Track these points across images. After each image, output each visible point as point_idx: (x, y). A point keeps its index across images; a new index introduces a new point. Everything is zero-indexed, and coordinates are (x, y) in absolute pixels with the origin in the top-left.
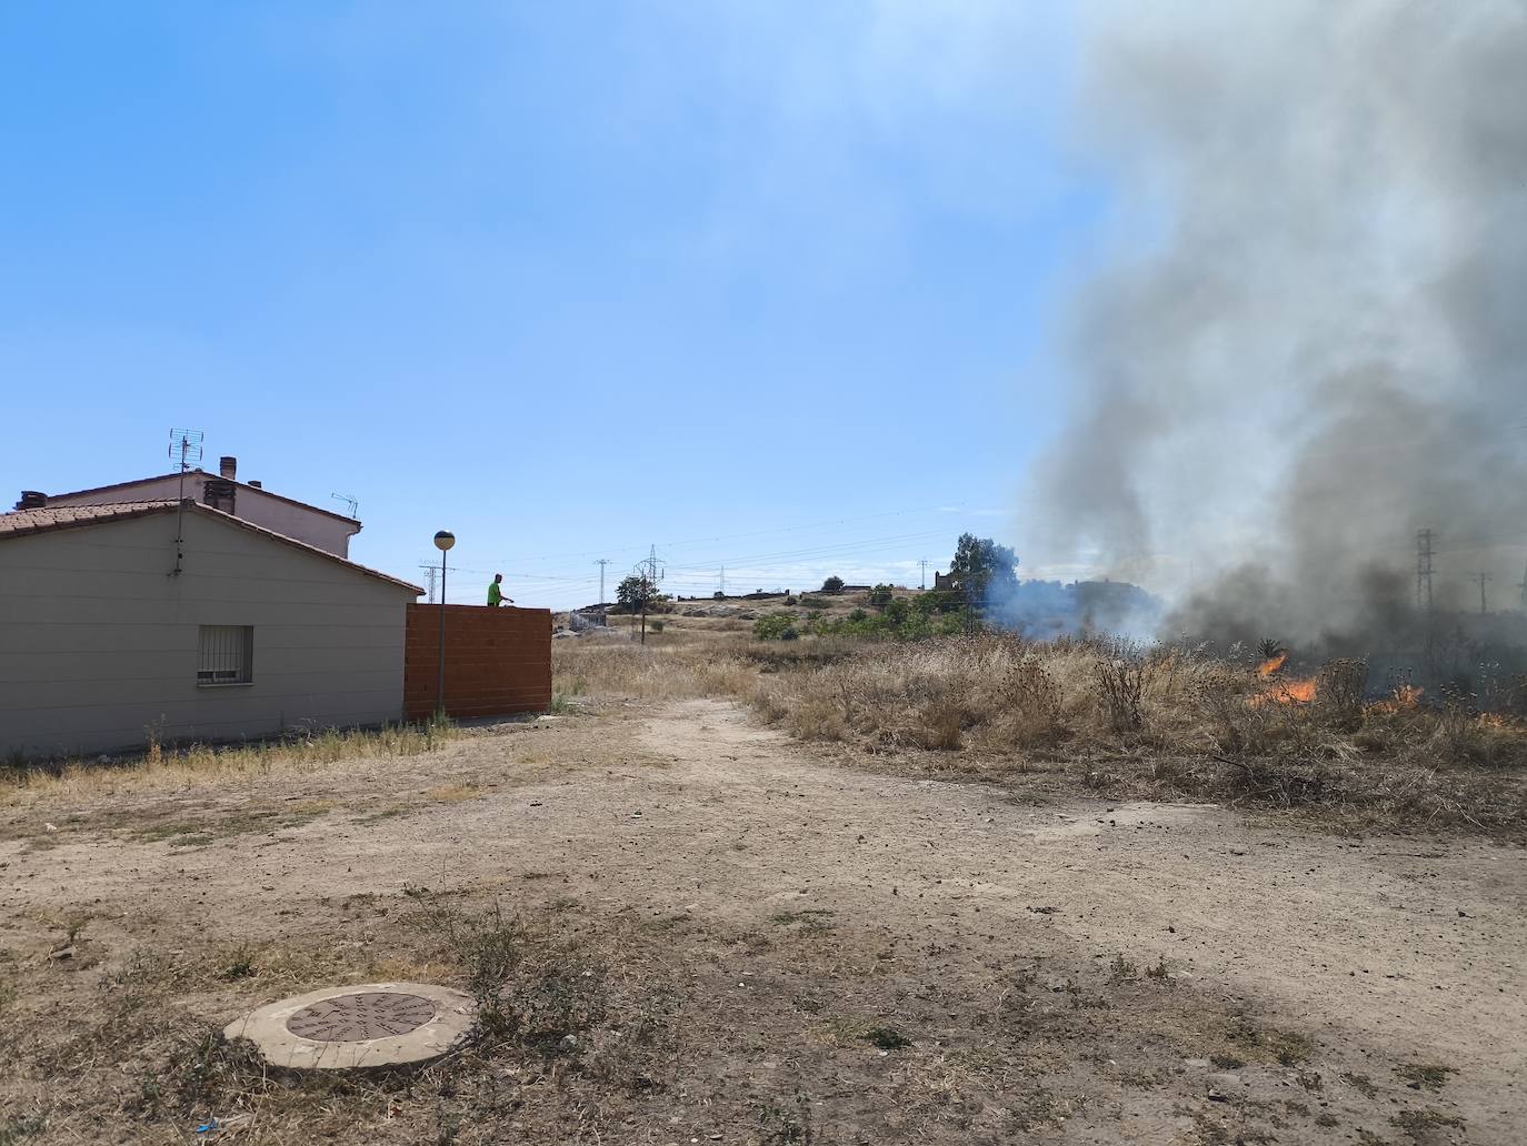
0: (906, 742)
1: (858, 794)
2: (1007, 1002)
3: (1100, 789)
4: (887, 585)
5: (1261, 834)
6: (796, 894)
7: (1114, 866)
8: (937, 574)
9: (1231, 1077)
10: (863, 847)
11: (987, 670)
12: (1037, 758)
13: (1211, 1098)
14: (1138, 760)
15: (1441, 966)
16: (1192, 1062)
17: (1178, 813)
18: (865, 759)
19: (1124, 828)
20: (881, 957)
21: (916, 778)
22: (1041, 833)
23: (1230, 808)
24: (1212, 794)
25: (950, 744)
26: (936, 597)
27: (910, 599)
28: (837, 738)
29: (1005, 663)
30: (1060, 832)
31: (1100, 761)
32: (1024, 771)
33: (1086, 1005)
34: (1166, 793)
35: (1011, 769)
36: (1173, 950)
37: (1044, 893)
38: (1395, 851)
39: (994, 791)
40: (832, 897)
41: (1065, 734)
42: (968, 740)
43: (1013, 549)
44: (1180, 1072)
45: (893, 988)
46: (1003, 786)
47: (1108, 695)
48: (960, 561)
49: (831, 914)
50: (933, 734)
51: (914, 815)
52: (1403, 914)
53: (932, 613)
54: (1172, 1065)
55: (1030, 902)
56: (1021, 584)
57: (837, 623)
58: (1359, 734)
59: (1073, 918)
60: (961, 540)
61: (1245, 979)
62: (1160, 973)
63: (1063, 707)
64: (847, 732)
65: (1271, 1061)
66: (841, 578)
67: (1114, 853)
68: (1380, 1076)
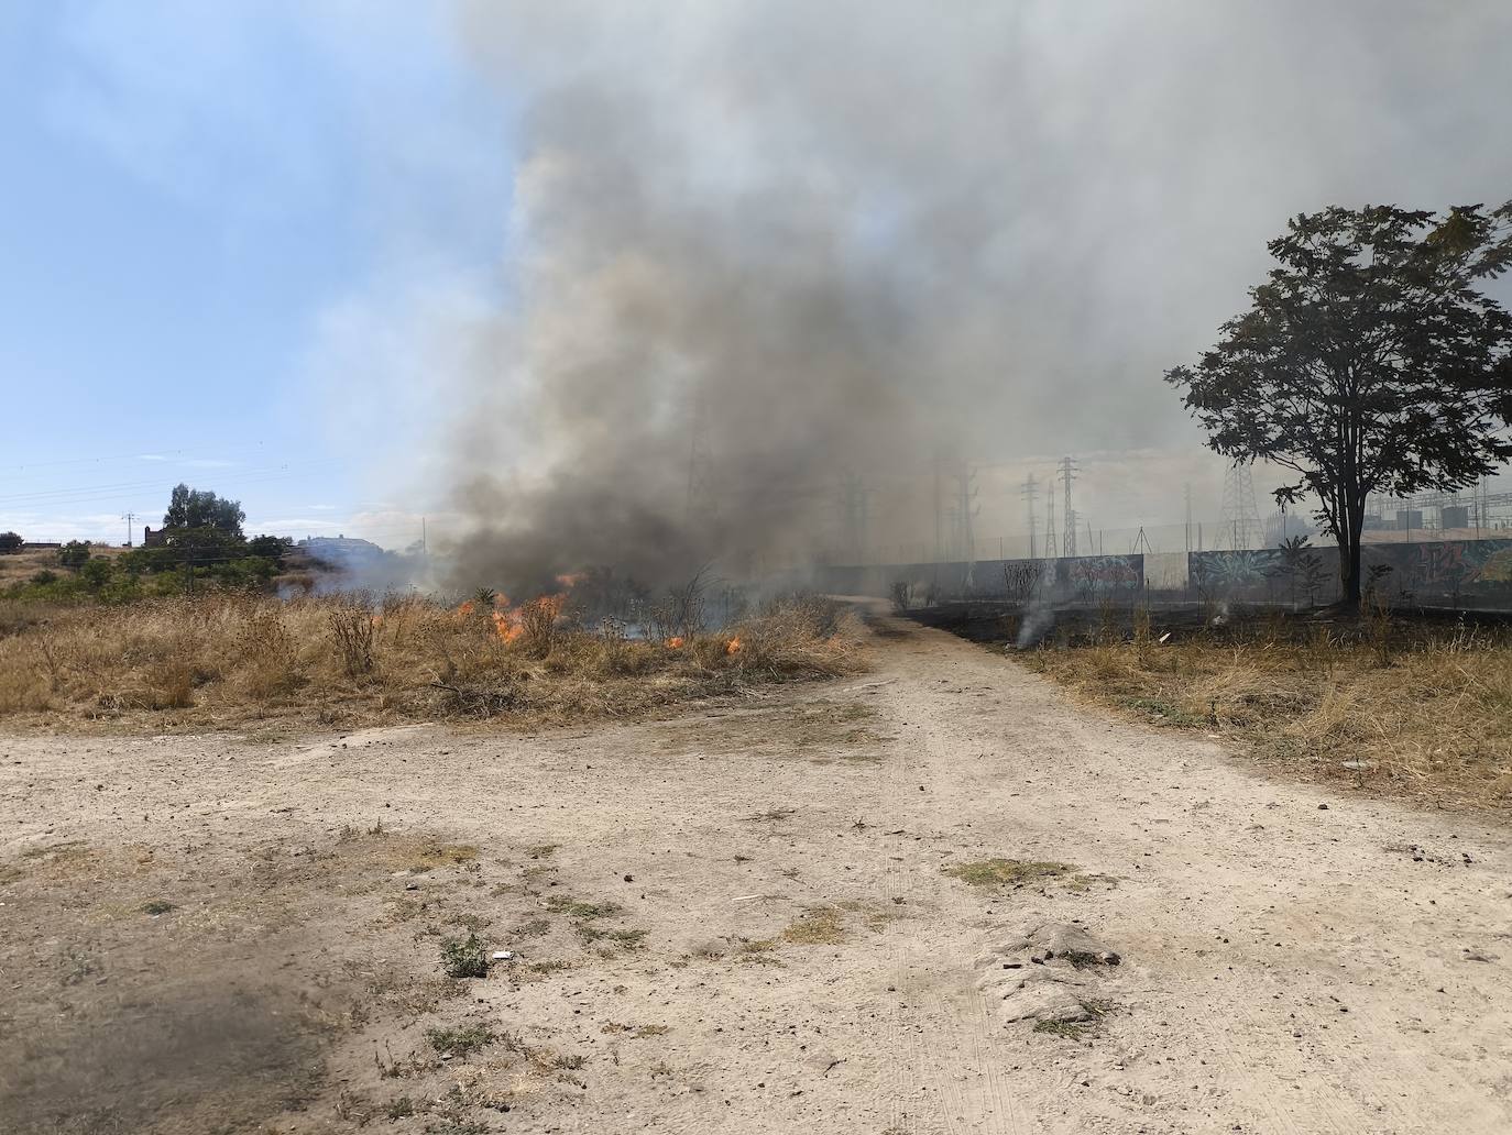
0: (133, 704)
1: (85, 755)
2: (258, 869)
3: (332, 722)
4: (82, 542)
5: (464, 739)
6: (43, 835)
7: (346, 774)
8: (147, 529)
9: (424, 877)
10: (104, 793)
11: (218, 628)
12: (274, 706)
13: (408, 889)
14: (369, 697)
15: (566, 796)
16: (397, 874)
17: (403, 731)
18: (85, 725)
19: (354, 748)
20: (141, 862)
21: (148, 736)
22: (280, 762)
23: (443, 724)
24: (430, 715)
25: (181, 702)
26: (147, 555)
27: (114, 557)
28: (44, 708)
29: (236, 619)
30: (298, 758)
31: (334, 702)
32: (261, 718)
33: (320, 858)
34: (392, 718)
35: (248, 718)
36: (387, 817)
37: (284, 800)
38: (558, 737)
39: (233, 737)
40: (82, 832)
41: (301, 682)
42: (200, 697)
43: (238, 504)
44: (388, 881)
45: (157, 880)
46: (241, 732)
47: (343, 643)
48: (174, 516)
49: (84, 843)
50: (161, 694)
51: (153, 764)
52: (552, 773)
53: (142, 573)
54: (382, 879)
55: (273, 807)
56: (248, 541)
57: (15, 587)
58: (547, 660)
59: (310, 812)
60: (175, 493)
61: (438, 824)
62: (378, 831)
63: (298, 657)
64: (56, 701)
65: (451, 863)
66: (18, 534)
67: (348, 765)
68: (515, 857)
